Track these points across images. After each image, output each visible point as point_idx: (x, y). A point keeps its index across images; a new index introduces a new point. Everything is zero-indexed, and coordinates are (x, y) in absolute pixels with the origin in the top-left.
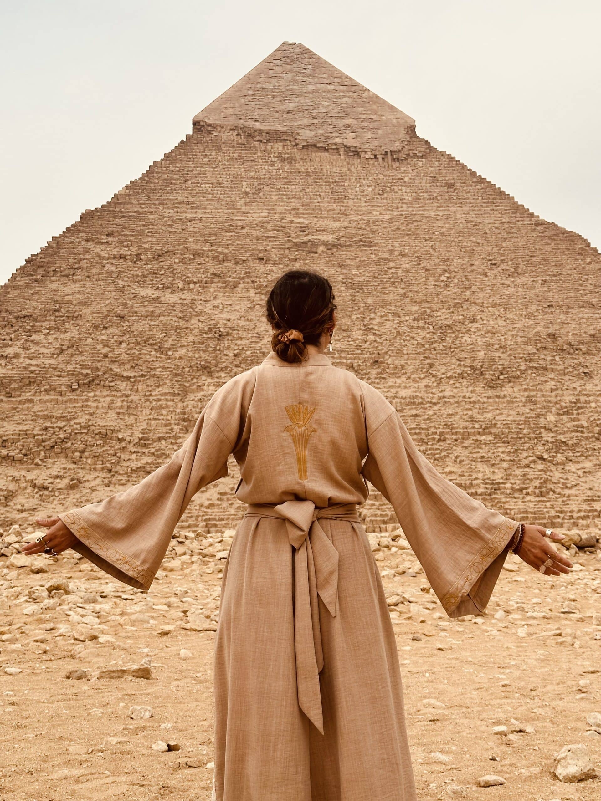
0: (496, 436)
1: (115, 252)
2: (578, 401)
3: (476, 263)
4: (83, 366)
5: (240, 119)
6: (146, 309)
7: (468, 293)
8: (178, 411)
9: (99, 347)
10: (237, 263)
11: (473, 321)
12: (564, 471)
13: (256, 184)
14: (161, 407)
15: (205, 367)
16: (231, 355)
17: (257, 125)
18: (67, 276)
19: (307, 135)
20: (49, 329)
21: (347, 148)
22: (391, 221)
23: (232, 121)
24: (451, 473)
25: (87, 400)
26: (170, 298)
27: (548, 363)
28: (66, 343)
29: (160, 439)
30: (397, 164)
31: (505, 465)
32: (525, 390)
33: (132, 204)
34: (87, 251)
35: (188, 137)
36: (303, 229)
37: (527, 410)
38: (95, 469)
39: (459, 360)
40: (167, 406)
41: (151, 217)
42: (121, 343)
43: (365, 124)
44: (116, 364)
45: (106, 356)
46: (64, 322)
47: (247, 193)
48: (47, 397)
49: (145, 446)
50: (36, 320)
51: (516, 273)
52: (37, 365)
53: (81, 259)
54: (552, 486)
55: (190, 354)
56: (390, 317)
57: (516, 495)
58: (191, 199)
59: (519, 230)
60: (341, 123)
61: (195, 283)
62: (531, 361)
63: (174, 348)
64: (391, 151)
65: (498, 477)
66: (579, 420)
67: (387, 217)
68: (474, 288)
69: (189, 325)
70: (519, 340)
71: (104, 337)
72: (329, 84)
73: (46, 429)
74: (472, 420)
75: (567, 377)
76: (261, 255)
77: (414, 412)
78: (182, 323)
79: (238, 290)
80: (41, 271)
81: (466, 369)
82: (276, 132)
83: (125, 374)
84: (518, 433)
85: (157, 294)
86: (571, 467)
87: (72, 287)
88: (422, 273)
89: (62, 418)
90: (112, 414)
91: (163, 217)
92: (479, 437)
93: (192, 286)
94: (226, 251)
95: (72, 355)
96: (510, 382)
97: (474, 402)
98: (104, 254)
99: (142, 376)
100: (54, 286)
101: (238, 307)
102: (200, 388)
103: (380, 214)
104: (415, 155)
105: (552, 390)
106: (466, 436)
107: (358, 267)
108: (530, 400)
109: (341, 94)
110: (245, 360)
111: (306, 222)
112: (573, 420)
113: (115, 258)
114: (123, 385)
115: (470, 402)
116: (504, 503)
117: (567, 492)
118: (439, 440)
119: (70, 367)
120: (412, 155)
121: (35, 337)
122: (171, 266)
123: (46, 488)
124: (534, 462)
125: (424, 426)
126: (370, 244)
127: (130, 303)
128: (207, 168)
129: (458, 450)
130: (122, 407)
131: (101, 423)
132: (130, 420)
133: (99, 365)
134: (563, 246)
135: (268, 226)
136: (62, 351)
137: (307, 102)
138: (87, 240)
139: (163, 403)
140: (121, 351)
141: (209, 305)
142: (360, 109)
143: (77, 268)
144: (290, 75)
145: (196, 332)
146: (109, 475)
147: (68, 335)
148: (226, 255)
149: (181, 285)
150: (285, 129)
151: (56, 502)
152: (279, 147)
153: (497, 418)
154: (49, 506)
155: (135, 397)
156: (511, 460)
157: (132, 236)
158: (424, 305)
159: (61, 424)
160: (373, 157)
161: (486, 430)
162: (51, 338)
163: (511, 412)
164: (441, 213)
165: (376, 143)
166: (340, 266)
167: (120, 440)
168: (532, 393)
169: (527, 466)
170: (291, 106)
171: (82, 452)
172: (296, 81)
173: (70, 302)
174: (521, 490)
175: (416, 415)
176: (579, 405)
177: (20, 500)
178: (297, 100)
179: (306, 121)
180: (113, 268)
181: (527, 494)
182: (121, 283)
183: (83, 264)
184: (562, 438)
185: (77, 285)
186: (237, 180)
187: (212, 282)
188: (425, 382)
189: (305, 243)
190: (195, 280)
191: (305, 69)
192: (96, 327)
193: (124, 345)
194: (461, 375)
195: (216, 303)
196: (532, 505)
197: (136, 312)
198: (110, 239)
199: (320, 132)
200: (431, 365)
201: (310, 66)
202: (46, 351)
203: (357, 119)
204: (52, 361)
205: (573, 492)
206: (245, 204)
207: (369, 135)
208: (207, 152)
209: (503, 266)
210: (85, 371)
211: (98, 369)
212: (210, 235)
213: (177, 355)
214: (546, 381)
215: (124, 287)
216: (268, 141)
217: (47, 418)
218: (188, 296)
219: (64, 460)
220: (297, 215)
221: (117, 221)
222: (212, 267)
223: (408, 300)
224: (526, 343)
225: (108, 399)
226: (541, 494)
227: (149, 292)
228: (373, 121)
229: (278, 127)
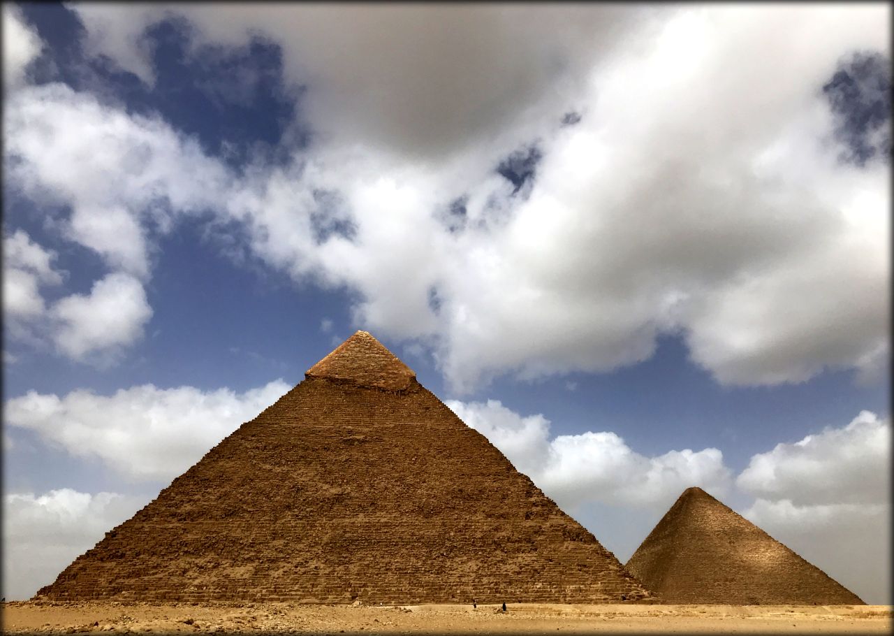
1: (254, 445)
2: (467, 525)
3: (431, 451)
4: (229, 506)
5: (329, 373)
6: (264, 475)
7: (424, 467)
8: (271, 529)
9: (238, 496)
10: (313, 451)
11: (424, 482)
12: (452, 562)
13: (331, 407)
14: (263, 527)
15: (288, 506)
16: (302, 500)
17: (337, 376)
18: (229, 458)
19: (361, 381)
20: (216, 486)
21: (380, 389)
22: (394, 428)
23: (325, 374)
24: (397, 562)
25: (228, 523)
26: (278, 469)
27: (456, 505)
28: (223, 494)
29: (260, 543)
30: (403, 397)
31: (424, 558)
32: (442, 519)
33: (267, 419)
34: (241, 445)
35: (302, 383)
36: (350, 432)
37: (441, 530)
38: (227, 558)
39: (413, 503)
40: (266, 526)
41: (276, 426)
42: (249, 493)
43: (390, 375)
44: (245, 505)
45: (241, 500)
46: (223, 483)
47: (326, 413)
48: (210, 522)
49: (252, 547)
50: (210, 481)
51: (450, 456)
52: (208, 505)
53: (237, 449)
54: (444, 569)
55: (282, 499)
56: (384, 480)
57: (426, 574)
58: (297, 416)
59: (456, 433)
60: (379, 375)
61: (291, 461)
62: (448, 504)
63: (275, 496)
64: (401, 391)
65: (419, 564)
66: (465, 535)
67: (392, 426)
68: (428, 465)
69: (284, 484)
70: (444, 492)
71: (241, 490)
72: (377, 353)
73: (207, 537)
74: (413, 534)
75: (463, 513)
76: (326, 446)
77: (385, 530)
78: (281, 483)
79: (312, 465)
80: (217, 455)
81: (415, 508)
82: (346, 380)
83: (249, 510)
84: (434, 542)
85: (271, 467)
86: (457, 559)
87: (231, 464)
88: (404, 456)
89: (215, 532)
90: (239, 530)
91: (281, 426)
92: (414, 544)
94: (309, 444)
95: (225, 500)
96: (435, 515)
97: (416, 525)
98: (249, 446)
99: (257, 511)
100: (221, 464)
101: (309, 474)
102: (284, 517)
103: (390, 424)
104: (413, 392)
105: (455, 519)
106: (408, 543)
107: (373, 453)
108: (443, 524)
110: (308, 503)
111: (352, 428)
112: (462, 535)
113: (254, 448)
114: (247, 515)
115: (414, 525)
117: (451, 572)
118: (395, 545)
119: (223, 506)
121: (209, 490)
122: (280, 453)
123: (203, 568)
124: (439, 557)
125: (389, 538)
126: (382, 440)
127: (257, 472)
128: (308, 399)
129: (403, 551)
130: (244, 527)
131: (233, 535)
132: (247, 534)
133: (237, 505)
134: (476, 443)
135: (333, 431)
136: (220, 498)
137: (364, 363)
138: (242, 439)
140: (249, 498)
141: (296, 473)
142: (390, 367)
143: (234, 454)
144: (358, 349)
145: (286, 488)
146: (233, 562)
147: (223, 490)
148: (309, 447)
149: (284, 463)
150: (350, 378)
152: (346, 388)
153: (425, 534)
154: (203, 576)
155: (251, 522)
156: (427, 556)
157: (264, 436)
158: (402, 473)
159: (214, 535)
160: (391, 393)
161: (418, 540)
162: (216, 491)
163: (434, 531)
164: (419, 424)
165: (394, 386)
166: (364, 452)
167: (241, 544)
168: (445, 521)
169: (435, 559)
170: (356, 366)
171: (223, 549)
172: (361, 352)
173: (228, 472)
174: (429, 571)
175: (386, 532)
176: (467, 527)
177: (190, 573)
178: (359, 362)
179: (361, 374)
180: (252, 454)
181: (431, 573)
182: (254, 462)
184: (455, 544)
185: (233, 463)
186: (321, 406)
187: (300, 461)
188: (394, 514)
189: (349, 440)
192: (239, 485)
194: (413, 511)
195: (299, 472)
196: (432, 579)
197: (259, 477)
198: (253, 438)
199: (367, 379)
200: (399, 505)
202: (213, 498)
203: (386, 373)
204: (215, 503)
205: (454, 572)
206: (324, 418)
207: (391, 382)
208: (310, 390)
209: (444, 453)
210: (229, 508)
211: (236, 507)
212: (302, 436)
213: (275, 499)
214: (453, 515)
215: (255, 464)
216: (341, 384)
217: (208, 532)
218: (285, 468)
219: (213, 554)
220: (348, 425)
221: (258, 428)
222: (301, 453)
223: (394, 471)
224: (447, 494)
225: (239, 522)
226: (438, 574)
227: (268, 467)
228: (395, 373)
229: (347, 377)
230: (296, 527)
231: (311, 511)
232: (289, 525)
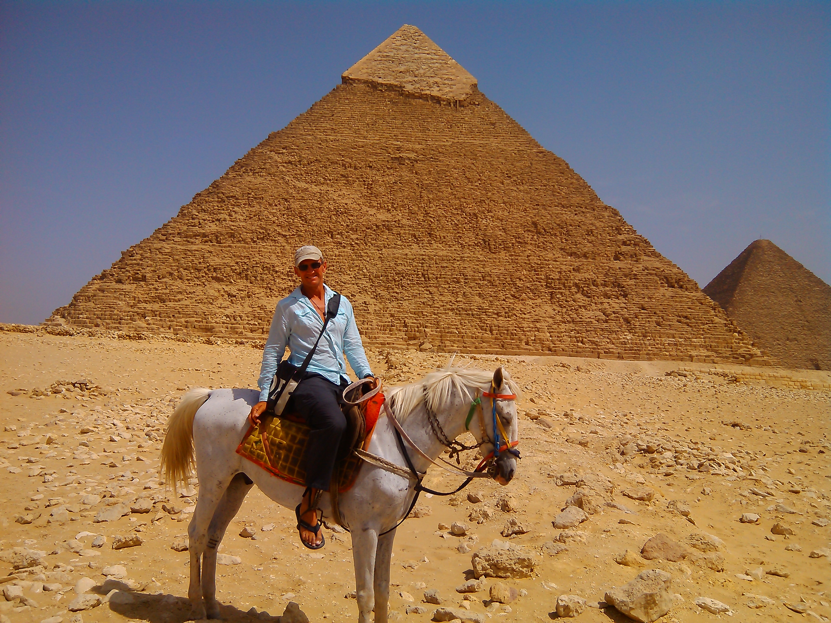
0: (490, 281)
1: (286, 159)
2: (542, 263)
3: (499, 175)
4: (261, 228)
5: (370, 76)
6: (300, 195)
9: (271, 216)
10: (356, 169)
11: (490, 211)
12: (524, 304)
13: (374, 118)
15: (329, 232)
17: (380, 81)
18: (257, 173)
19: (409, 88)
20: (244, 204)
21: (433, 98)
23: (364, 77)
24: (460, 301)
25: (261, 248)
26: (314, 189)
27: (529, 240)
30: (462, 108)
31: (491, 299)
32: (512, 255)
33: (300, 129)
34: (270, 158)
35: (338, 87)
36: (399, 149)
37: (511, 267)
38: (262, 287)
39: (477, 235)
43: (446, 82)
44: (280, 228)
45: (274, 222)
46: (253, 201)
47: (368, 124)
48: (239, 245)
51: (521, 183)
52: (236, 226)
53: (266, 163)
54: (515, 312)
57: (494, 316)
58: (334, 127)
59: (528, 155)
60: (431, 80)
61: (330, 180)
62: (519, 238)
64: (460, 101)
65: (486, 305)
66: (540, 275)
67: (450, 143)
69: (323, 206)
71: (274, 211)
72: (428, 54)
73: (238, 263)
74: (477, 271)
75: (538, 249)
78: (319, 205)
79: (355, 185)
80: (243, 169)
81: (480, 241)
82: (392, 85)
83: (284, 233)
85: (307, 186)
86: (530, 302)
87: (259, 180)
89: (246, 257)
90: (274, 257)
91: (316, 138)
93: (328, 182)
94: (350, 161)
95: (255, 221)
96: (505, 250)
97: (482, 261)
98: (279, 160)
100: (248, 179)
101: (353, 196)
103: (447, 141)
104: (474, 104)
105: (528, 256)
106: (473, 280)
108: (514, 261)
109: (435, 61)
110: (352, 229)
111: (401, 144)
112: (536, 274)
113: (286, 163)
114: (282, 240)
115: (479, 261)
116: (486, 320)
117: (523, 316)
118: (457, 282)
119: (253, 228)
120: (472, 103)
121: (236, 209)
124: (509, 298)
125: (450, 273)
127: (291, 191)
128: (347, 107)
129: (466, 289)
130: (279, 253)
131: (268, 261)
132: (283, 260)
133: (270, 227)
136: (250, 218)
137: (413, 66)
138: (271, 151)
141: (336, 194)
142: (445, 72)
143: (263, 169)
146: (269, 291)
147: (254, 209)
148: (350, 164)
149: (322, 181)
150: (396, 83)
152: (392, 95)
153: (492, 271)
154: (235, 306)
156: (495, 296)
157: (297, 149)
158: (463, 200)
159: (246, 261)
160: (448, 103)
161: (484, 278)
162: (244, 210)
165: (451, 95)
167: (277, 272)
170: (402, 68)
173: (258, 189)
177: (220, 301)
178: (406, 64)
179: (410, 79)
183: (267, 166)
185: (263, 179)
186: (363, 115)
190: (331, 178)
191: (415, 43)
194: (477, 245)
197: (294, 197)
198: (284, 151)
199: (418, 86)
201: (418, 42)
202: (241, 217)
203: (441, 78)
204: (244, 224)
206: (366, 131)
207: (448, 89)
208: (348, 96)
209: (515, 178)
210: (261, 231)
214: (525, 251)
216: (386, 91)
217: (239, 257)
218: (325, 188)
219: (245, 281)
224: (518, 227)
226: (508, 317)
227: (303, 185)
228: (452, 80)
229: (393, 82)
230: (339, 255)
231: (357, 239)
232: (332, 253)
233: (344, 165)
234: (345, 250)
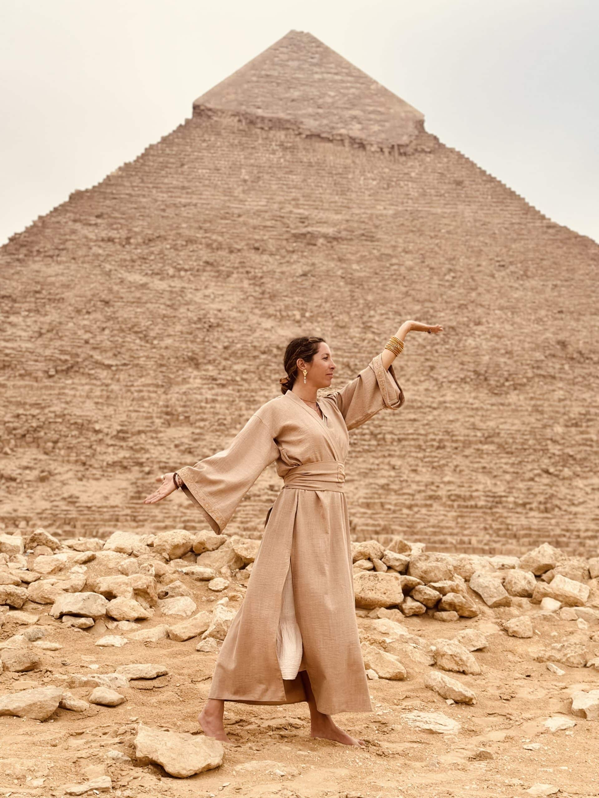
0: (500, 446)
1: (104, 234)
2: (588, 413)
3: (484, 263)
4: (63, 352)
5: (242, 104)
6: (133, 295)
7: (474, 294)
8: (161, 403)
9: (80, 332)
10: (231, 252)
11: (478, 324)
12: (571, 487)
13: (255, 172)
14: (143, 399)
15: (192, 359)
16: (220, 347)
17: (260, 112)
18: (51, 257)
19: (311, 124)
20: (29, 311)
21: (353, 140)
22: (396, 215)
23: (233, 107)
24: (449, 483)
25: (63, 388)
26: (159, 284)
27: (557, 371)
28: (46, 327)
29: (139, 432)
30: (403, 158)
31: (508, 477)
32: (532, 399)
33: (124, 186)
34: (74, 232)
35: (188, 122)
36: (303, 220)
37: (533, 420)
38: (68, 461)
39: (462, 363)
40: (150, 398)
41: (144, 200)
42: (104, 329)
43: (372, 116)
44: (98, 351)
45: (87, 342)
46: (44, 305)
47: (245, 181)
48: (22, 383)
49: (124, 439)
50: (15, 301)
51: (526, 275)
52: (13, 349)
53: (67, 240)
54: (557, 502)
55: (177, 344)
56: (391, 315)
57: (519, 510)
58: (186, 184)
59: (529, 232)
60: (348, 114)
61: (186, 270)
62: (538, 368)
63: (159, 337)
64: (399, 146)
65: (500, 489)
66: (588, 433)
67: (391, 212)
68: (480, 290)
69: (177, 314)
70: (527, 345)
71: (86, 322)
72: (336, 74)
73: (18, 416)
74: (474, 428)
75: (577, 387)
76: (257, 245)
77: (412, 416)
78: (169, 312)
79: (231, 279)
80: (24, 251)
81: (469, 374)
82: (279, 120)
83: (107, 362)
84: (523, 444)
85: (144, 280)
86: (580, 483)
87: (55, 269)
88: (427, 272)
89: (36, 405)
90: (89, 404)
91: (156, 201)
92: (480, 446)
93: (182, 273)
94: (220, 239)
95: (51, 340)
96: (515, 389)
97: (477, 409)
98: (92, 236)
99: (125, 365)
100: (36, 267)
101: (230, 298)
102: (185, 381)
103: (385, 209)
104: (423, 151)
105: (560, 400)
106: (467, 444)
107: (358, 262)
108: (537, 410)
109: (349, 85)
110: (234, 354)
111: (306, 213)
112: (582, 433)
113: (103, 240)
114: (103, 374)
115: (473, 409)
116: (506, 518)
117: (574, 509)
118: (438, 448)
119: (48, 352)
120: (419, 149)
121: (13, 319)
122: (161, 252)
123: (14, 480)
124: (539, 475)
125: (422, 432)
126: (372, 239)
127: (116, 288)
128: (205, 153)
129: (458, 460)
130: (101, 397)
131: (78, 412)
132: (110, 411)
133: (79, 351)
134: (575, 251)
135: (267, 216)
136: (41, 335)
137: (313, 91)
138: (75, 221)
139: (145, 394)
140: (104, 338)
141: (200, 294)
142: (368, 101)
143: (63, 249)
144: (295, 64)
145: (184, 321)
146: (82, 468)
147: (48, 319)
148: (220, 244)
149: (171, 271)
150: (288, 117)
151: (23, 495)
152: (281, 135)
153: (501, 427)
154: (15, 498)
155: (115, 387)
156: (514, 473)
157: (122, 218)
158: (427, 304)
159: (35, 411)
160: (379, 150)
161: (487, 440)
162: (29, 321)
163: (516, 421)
164: (448, 211)
165: (383, 136)
166: (340, 260)
167: (97, 432)
168: (539, 403)
169: (532, 479)
170: (296, 94)
171: (55, 442)
172: (303, 69)
173: (53, 284)
174: (524, 505)
175: (415, 420)
176: (588, 417)
178: (302, 88)
179: (310, 110)
180: (100, 251)
181: (531, 509)
182: (108, 267)
183: (69, 245)
184: (570, 451)
185: (62, 267)
186: (235, 168)
187: (204, 271)
188: (426, 385)
189: (304, 235)
190: (187, 267)
191: (312, 58)
192: (78, 311)
193: (107, 332)
194: (463, 380)
195: (207, 292)
196: (535, 521)
197: (122, 298)
198: (99, 221)
199: (325, 122)
200: (432, 368)
201: (317, 56)
202: (23, 334)
203: (364, 111)
204: (29, 345)
205: (580, 509)
206: (244, 192)
207: (376, 128)
208: (206, 137)
209: (512, 268)
210: (63, 357)
211: (77, 355)
212: (205, 221)
213: (163, 344)
214: (554, 391)
215: (110, 271)
216: (270, 128)
217: (20, 404)
218: (177, 284)
219: (34, 451)
220: (297, 206)
221: (108, 202)
222: (205, 255)
223: (409, 299)
224: (533, 350)
225: (87, 388)
226: (546, 510)
227: (137, 278)
228: (380, 113)
229: (282, 115)
230: (214, 401)
231: (245, 371)
232: (199, 397)
233: (208, 246)
234: (225, 391)
